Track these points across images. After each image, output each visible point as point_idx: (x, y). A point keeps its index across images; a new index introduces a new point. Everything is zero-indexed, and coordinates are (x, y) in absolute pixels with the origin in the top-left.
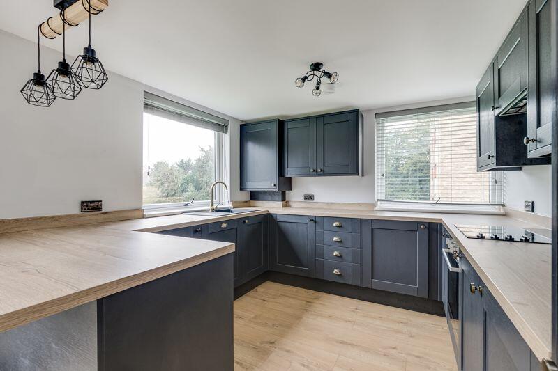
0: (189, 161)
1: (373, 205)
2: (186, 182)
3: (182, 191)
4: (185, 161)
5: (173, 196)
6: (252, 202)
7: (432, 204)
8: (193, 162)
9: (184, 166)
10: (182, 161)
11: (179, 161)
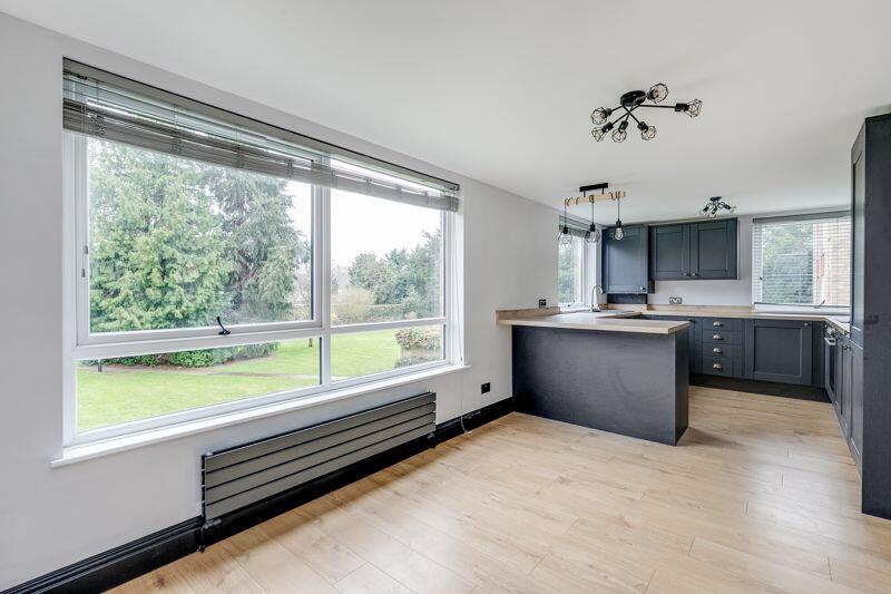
0: (404, 251)
1: (751, 308)
2: (404, 283)
3: (398, 296)
4: (398, 252)
5: (385, 302)
6: (611, 305)
7: (816, 307)
8: (409, 252)
9: (397, 258)
10: (394, 252)
11: (389, 251)
